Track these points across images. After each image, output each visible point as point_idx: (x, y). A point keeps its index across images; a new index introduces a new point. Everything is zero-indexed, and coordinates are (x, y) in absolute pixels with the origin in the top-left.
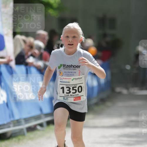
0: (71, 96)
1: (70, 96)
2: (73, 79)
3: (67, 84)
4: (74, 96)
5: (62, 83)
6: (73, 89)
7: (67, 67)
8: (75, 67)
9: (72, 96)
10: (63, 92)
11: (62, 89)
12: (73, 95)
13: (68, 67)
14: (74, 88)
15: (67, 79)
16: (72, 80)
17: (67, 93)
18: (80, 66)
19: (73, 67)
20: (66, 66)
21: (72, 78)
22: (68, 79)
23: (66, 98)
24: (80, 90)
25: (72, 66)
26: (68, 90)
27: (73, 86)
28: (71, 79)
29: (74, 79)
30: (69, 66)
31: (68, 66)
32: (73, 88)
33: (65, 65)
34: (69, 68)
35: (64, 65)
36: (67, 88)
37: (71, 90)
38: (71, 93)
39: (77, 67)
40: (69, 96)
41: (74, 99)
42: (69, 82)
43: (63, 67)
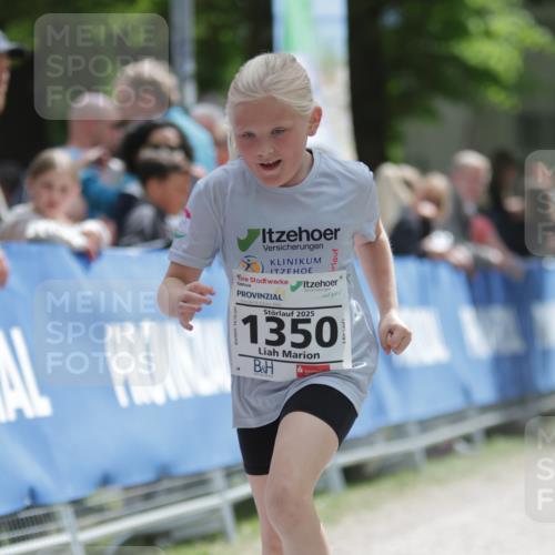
0: (285, 359)
1: (281, 357)
2: (294, 284)
3: (271, 303)
4: (298, 360)
5: (246, 300)
6: (295, 330)
7: (278, 240)
8: (316, 235)
9: (289, 359)
10: (254, 339)
11: (248, 325)
12: (296, 356)
13: (284, 237)
14: (301, 326)
15: (270, 282)
16: (294, 289)
17: (268, 342)
18: (336, 230)
19: (310, 235)
20: (275, 237)
21: (293, 279)
22: (276, 282)
23: (263, 362)
24: (326, 337)
25: (304, 235)
26: (272, 331)
27: (295, 317)
28: (286, 282)
29: (299, 284)
30: (288, 236)
31: (283, 233)
32: (295, 323)
33: (271, 232)
34: (288, 242)
35: (264, 230)
36: (268, 319)
37: (287, 331)
38: (287, 346)
39: (325, 234)
40: (275, 358)
41: (301, 370)
42: (276, 297)
43: (264, 241)
